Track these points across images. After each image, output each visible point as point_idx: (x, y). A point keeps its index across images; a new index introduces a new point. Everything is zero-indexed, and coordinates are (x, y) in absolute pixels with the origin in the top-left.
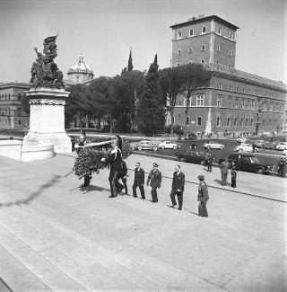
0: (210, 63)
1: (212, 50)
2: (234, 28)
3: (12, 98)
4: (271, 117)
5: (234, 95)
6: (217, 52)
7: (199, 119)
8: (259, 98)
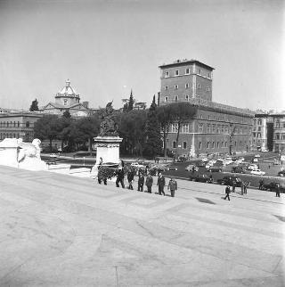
0: (193, 98)
1: (194, 88)
2: (211, 69)
3: (21, 125)
4: (241, 139)
5: (212, 123)
6: (198, 90)
7: (185, 143)
8: (231, 124)
